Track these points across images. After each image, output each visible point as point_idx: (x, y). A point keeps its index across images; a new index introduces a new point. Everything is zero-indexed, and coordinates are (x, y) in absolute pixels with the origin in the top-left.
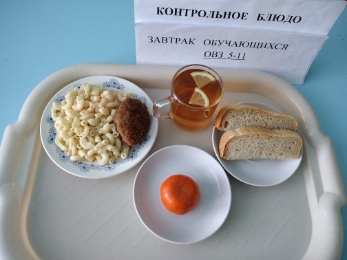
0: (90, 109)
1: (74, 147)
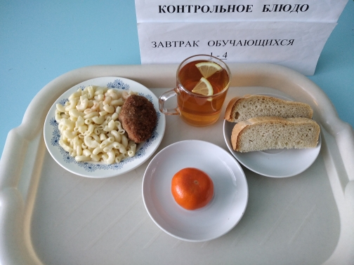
0: (94, 108)
1: (78, 147)
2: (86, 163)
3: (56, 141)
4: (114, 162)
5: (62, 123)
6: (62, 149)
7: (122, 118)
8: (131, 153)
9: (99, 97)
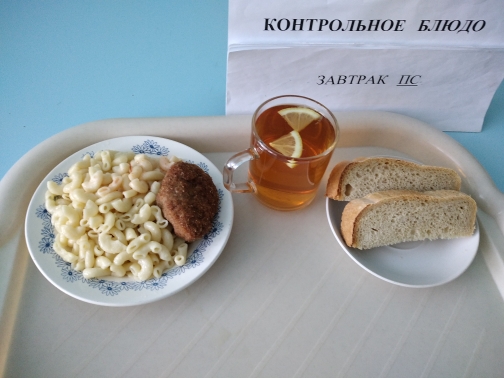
1: (88, 253)
2: (102, 281)
3: (48, 245)
4: (152, 277)
5: (58, 213)
6: (59, 259)
7: (164, 200)
8: (179, 260)
9: (122, 167)
